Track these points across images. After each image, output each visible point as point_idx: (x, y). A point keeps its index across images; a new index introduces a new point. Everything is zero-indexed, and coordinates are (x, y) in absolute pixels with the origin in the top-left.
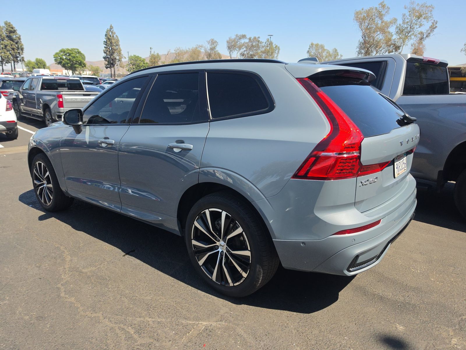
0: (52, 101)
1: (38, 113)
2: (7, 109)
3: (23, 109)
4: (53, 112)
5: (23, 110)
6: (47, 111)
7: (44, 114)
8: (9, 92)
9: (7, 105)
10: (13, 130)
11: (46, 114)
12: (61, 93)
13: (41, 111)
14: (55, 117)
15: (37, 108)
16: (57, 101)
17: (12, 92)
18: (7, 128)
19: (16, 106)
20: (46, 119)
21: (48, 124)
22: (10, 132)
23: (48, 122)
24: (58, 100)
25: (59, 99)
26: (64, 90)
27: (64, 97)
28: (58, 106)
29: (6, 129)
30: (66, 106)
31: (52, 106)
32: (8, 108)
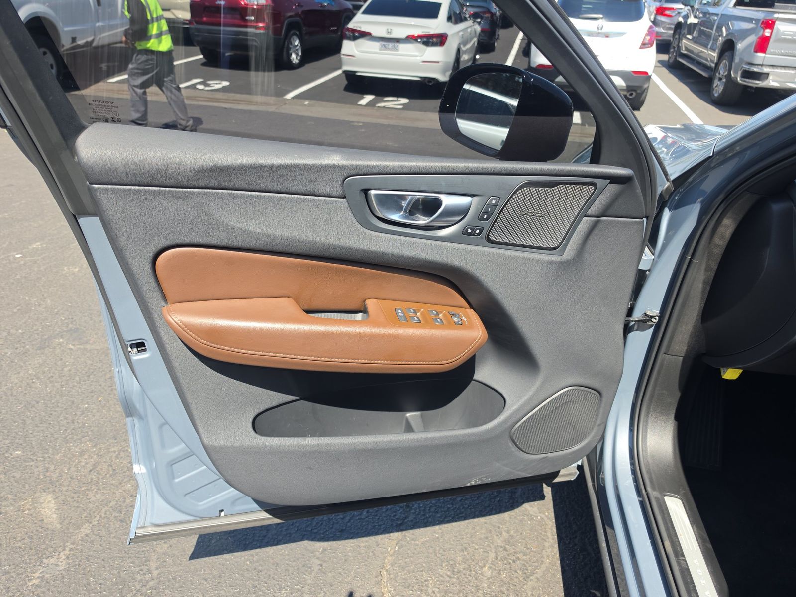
0: (745, 34)
1: (707, 60)
2: (644, 45)
3: (686, 48)
4: (737, 60)
5: (684, 49)
6: (727, 58)
7: (717, 64)
8: (676, 9)
9: (647, 35)
10: (639, 91)
11: (721, 65)
12: (776, 16)
13: (715, 55)
14: (736, 72)
15: (709, 47)
16: (756, 36)
17: (681, 9)
18: (627, 86)
19: (676, 38)
20: (717, 74)
21: (716, 86)
22: (631, 94)
23: (719, 83)
24: (760, 34)
25: (764, 31)
26: (786, 9)
27: (778, 26)
28: (754, 49)
29: (625, 88)
30: (772, 51)
31: (740, 46)
32: (647, 41)
